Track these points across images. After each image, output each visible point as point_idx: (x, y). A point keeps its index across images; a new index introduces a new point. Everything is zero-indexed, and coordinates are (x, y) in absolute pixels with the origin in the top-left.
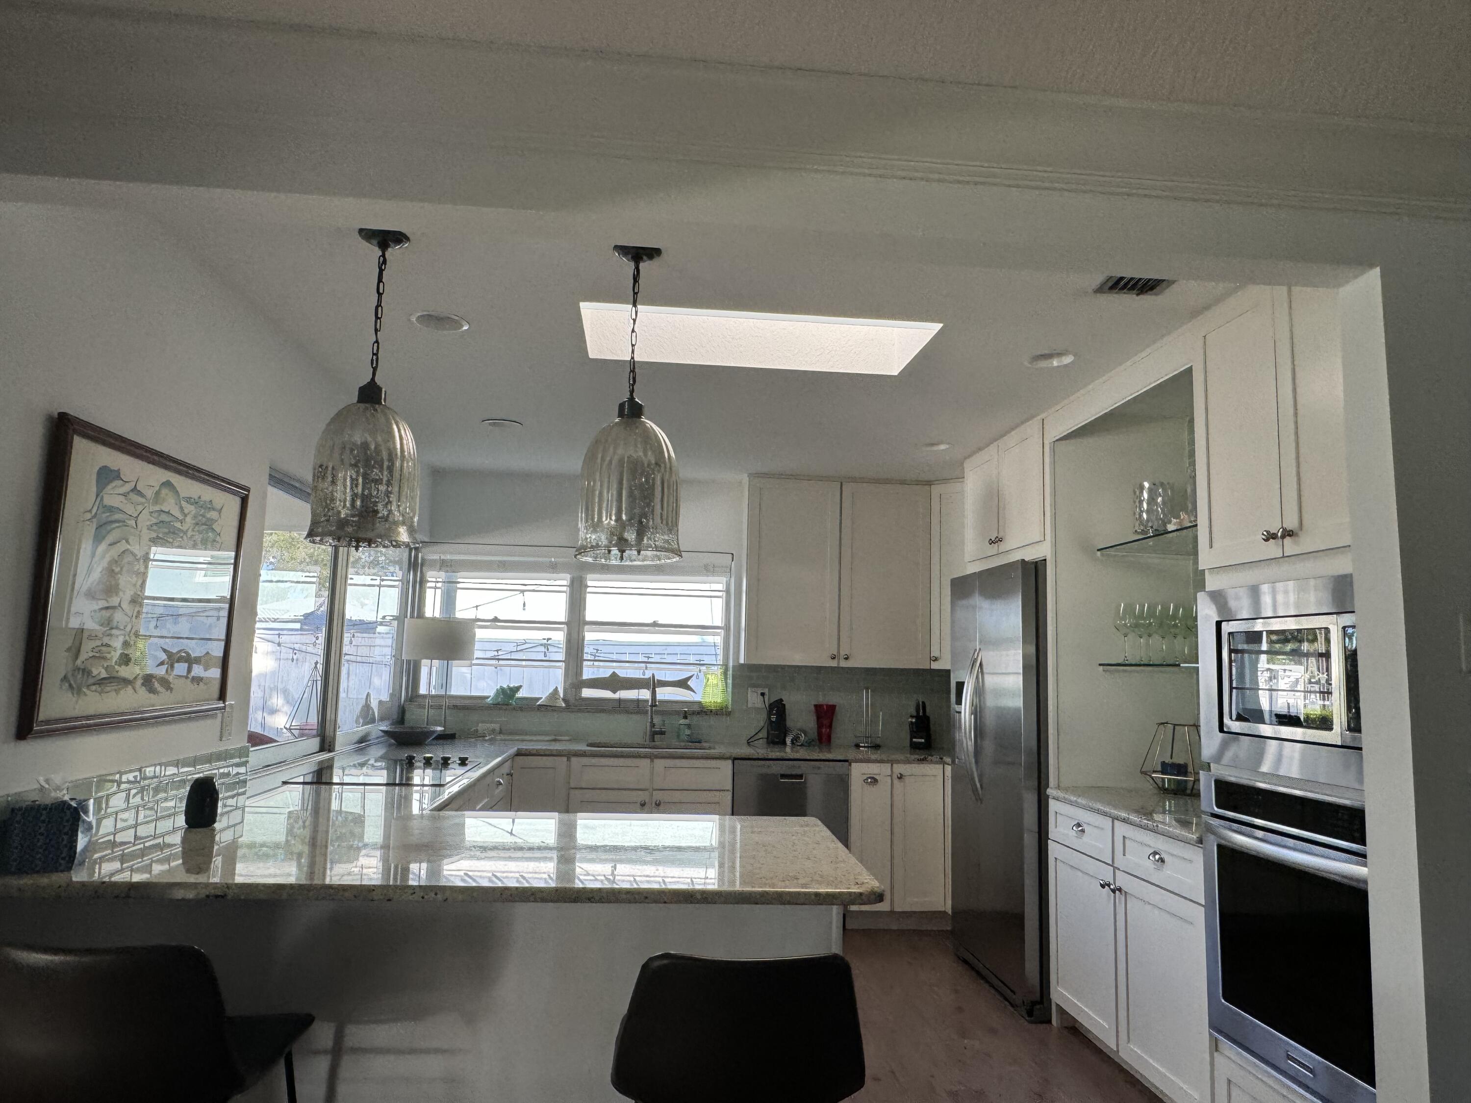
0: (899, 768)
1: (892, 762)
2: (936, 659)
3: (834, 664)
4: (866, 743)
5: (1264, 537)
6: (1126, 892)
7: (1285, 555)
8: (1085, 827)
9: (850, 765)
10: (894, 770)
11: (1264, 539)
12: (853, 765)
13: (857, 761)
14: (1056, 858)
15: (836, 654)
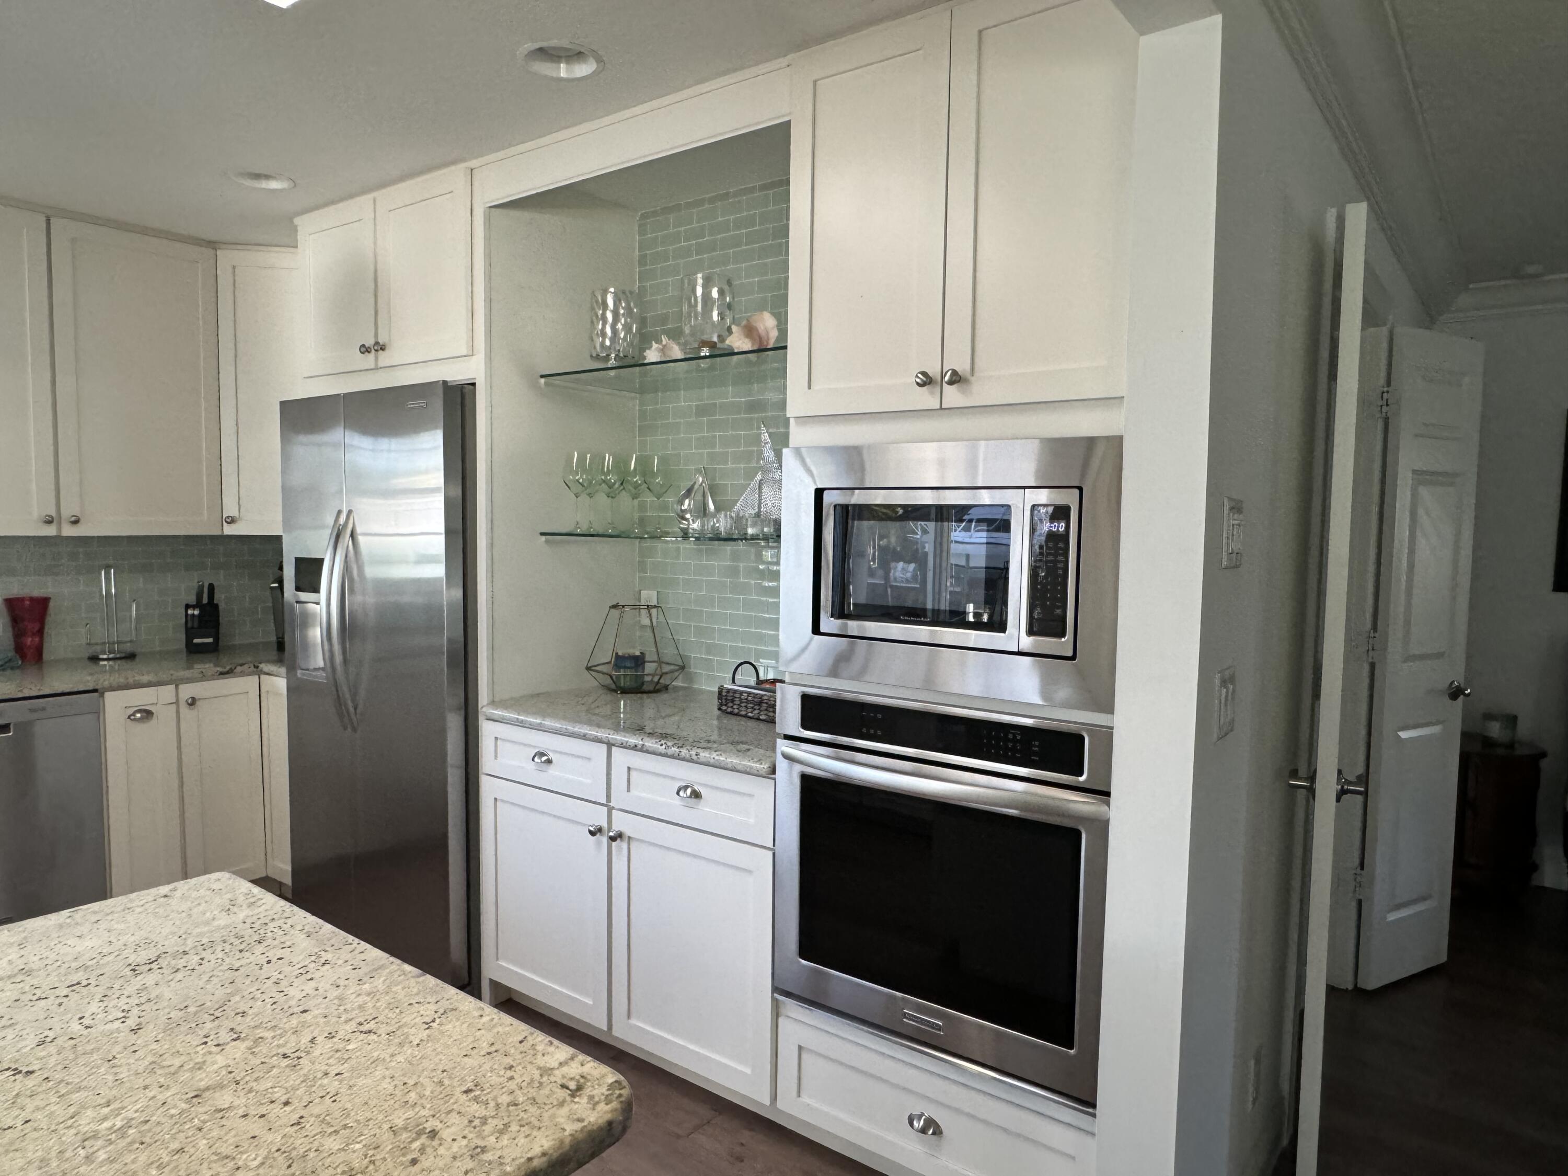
0: (187, 691)
1: (177, 683)
2: (232, 521)
3: (51, 531)
4: (110, 652)
5: (918, 380)
6: (629, 838)
7: (943, 407)
8: (552, 756)
9: (102, 695)
10: (181, 695)
11: (918, 383)
12: (107, 694)
13: (112, 689)
14: (496, 799)
15: (54, 514)
